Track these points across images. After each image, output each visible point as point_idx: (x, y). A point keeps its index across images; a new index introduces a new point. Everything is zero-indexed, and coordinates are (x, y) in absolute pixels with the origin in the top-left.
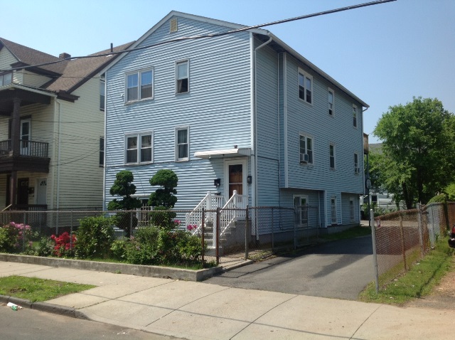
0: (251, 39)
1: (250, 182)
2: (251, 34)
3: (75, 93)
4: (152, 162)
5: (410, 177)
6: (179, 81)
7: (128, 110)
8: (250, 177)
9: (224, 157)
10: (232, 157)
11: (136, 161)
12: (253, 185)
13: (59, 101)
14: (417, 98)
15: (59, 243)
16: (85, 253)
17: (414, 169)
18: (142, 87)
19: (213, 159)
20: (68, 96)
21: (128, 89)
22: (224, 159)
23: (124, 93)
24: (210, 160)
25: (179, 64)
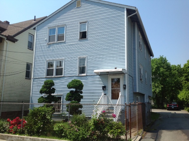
0: (126, 12)
1: (125, 88)
2: (125, 9)
3: (16, 38)
4: (63, 76)
5: (161, 89)
6: (80, 33)
7: (49, 47)
8: (125, 85)
9: (108, 73)
10: (113, 74)
11: (53, 75)
12: (127, 89)
13: (7, 41)
14: (161, 56)
15: (12, 124)
16: (33, 132)
17: (162, 86)
18: (58, 35)
19: (102, 75)
20: (12, 39)
21: (49, 36)
22: (108, 75)
23: (47, 38)
24: (100, 75)
25: (81, 24)
